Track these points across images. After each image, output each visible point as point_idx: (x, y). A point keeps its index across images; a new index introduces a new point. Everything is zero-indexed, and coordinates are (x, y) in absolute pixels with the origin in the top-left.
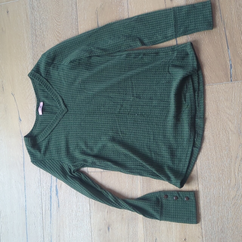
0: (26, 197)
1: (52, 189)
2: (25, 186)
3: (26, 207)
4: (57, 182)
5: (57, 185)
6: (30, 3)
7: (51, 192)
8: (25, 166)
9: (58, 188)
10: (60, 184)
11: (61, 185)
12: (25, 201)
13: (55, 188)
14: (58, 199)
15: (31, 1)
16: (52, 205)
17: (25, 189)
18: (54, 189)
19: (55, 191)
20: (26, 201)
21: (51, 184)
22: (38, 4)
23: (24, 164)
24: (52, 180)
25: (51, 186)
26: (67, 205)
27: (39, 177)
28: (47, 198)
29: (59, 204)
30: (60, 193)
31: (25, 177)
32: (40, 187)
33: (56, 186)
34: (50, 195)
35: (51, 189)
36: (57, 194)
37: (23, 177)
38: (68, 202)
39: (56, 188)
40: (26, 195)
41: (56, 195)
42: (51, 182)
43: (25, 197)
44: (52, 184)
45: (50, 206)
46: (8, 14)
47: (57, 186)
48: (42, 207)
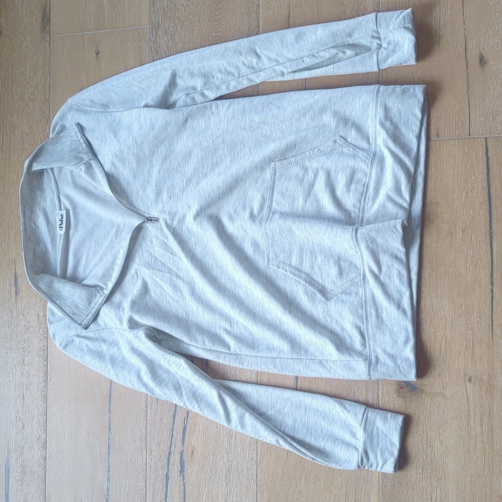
0: (109, 471)
1: (171, 459)
2: (109, 446)
3: (108, 492)
4: (185, 446)
5: (183, 451)
6: (149, 38)
7: (168, 466)
8: (111, 401)
9: (184, 459)
10: (190, 450)
11: (193, 452)
12: (106, 479)
13: (179, 457)
14: (184, 484)
15: (153, 34)
16: (168, 495)
17: (109, 453)
18: (175, 459)
19: (178, 464)
20: (109, 478)
21: (170, 448)
22: (169, 42)
23: (110, 396)
24: (174, 439)
25: (170, 453)
26: (204, 498)
27: (144, 429)
28: (160, 478)
29: (184, 493)
30: (188, 471)
31: (112, 426)
32: (145, 450)
33: (182, 453)
34: (166, 471)
35: (169, 459)
36: (182, 471)
37: (108, 424)
38: (206, 492)
39: (181, 457)
40: (111, 465)
41: (179, 473)
42: (169, 442)
43: (107, 471)
44: (173, 447)
45: (163, 496)
46: (98, 57)
47: (184, 454)
48: (144, 496)
